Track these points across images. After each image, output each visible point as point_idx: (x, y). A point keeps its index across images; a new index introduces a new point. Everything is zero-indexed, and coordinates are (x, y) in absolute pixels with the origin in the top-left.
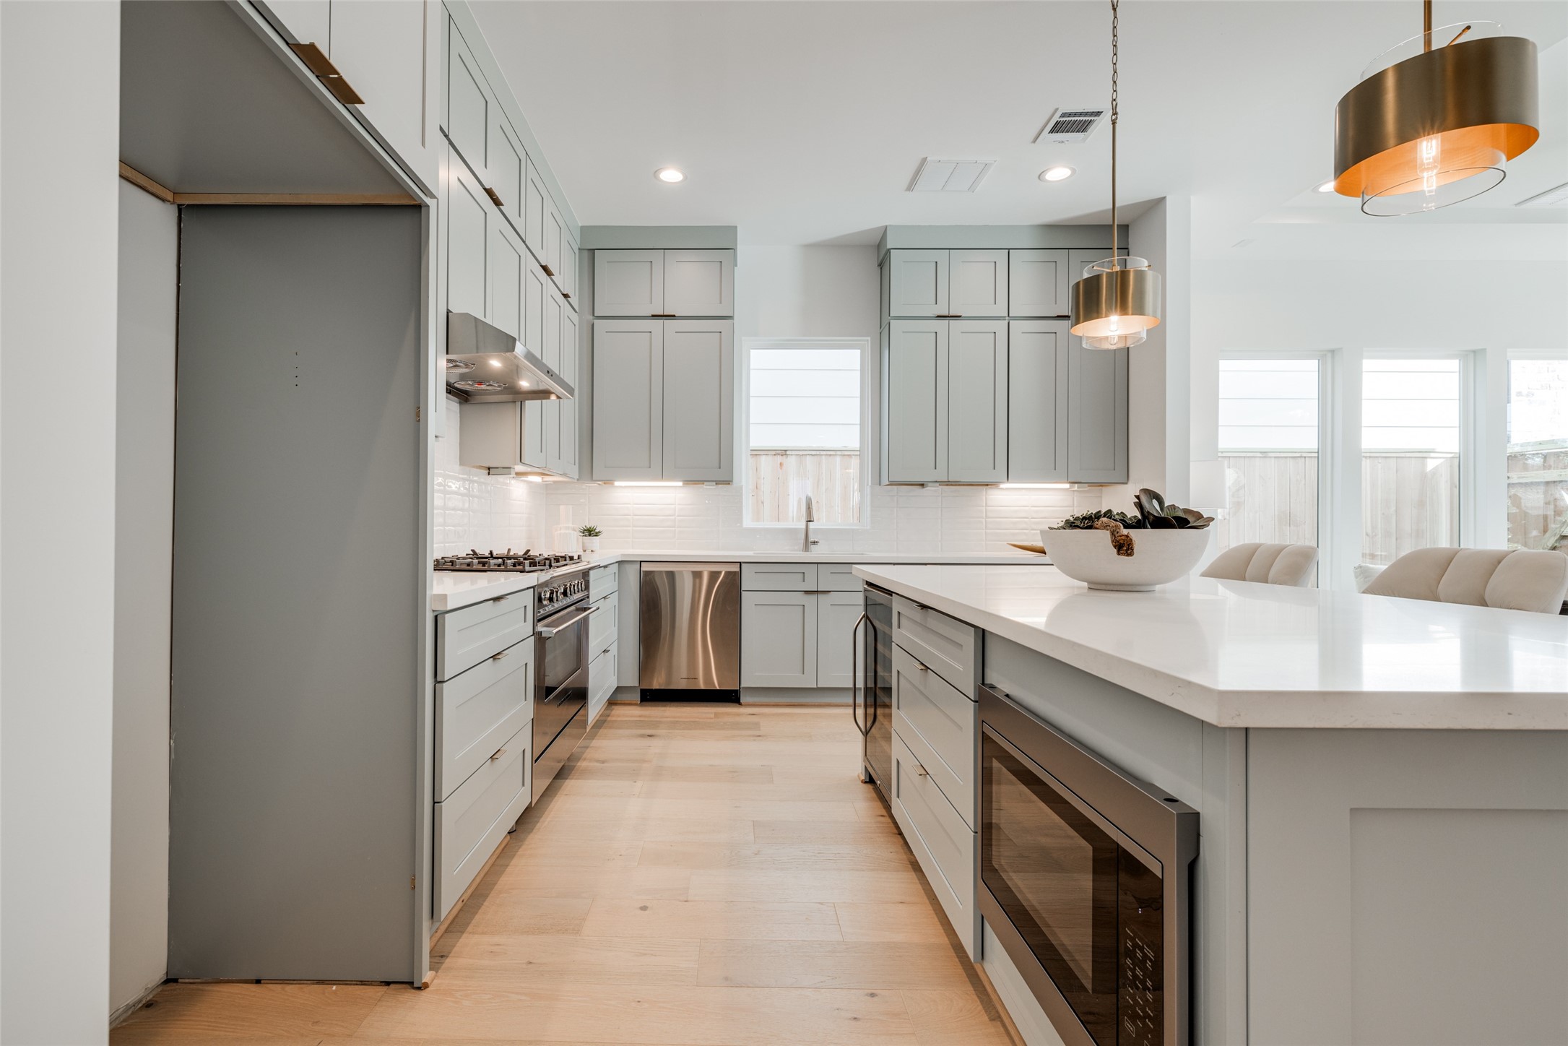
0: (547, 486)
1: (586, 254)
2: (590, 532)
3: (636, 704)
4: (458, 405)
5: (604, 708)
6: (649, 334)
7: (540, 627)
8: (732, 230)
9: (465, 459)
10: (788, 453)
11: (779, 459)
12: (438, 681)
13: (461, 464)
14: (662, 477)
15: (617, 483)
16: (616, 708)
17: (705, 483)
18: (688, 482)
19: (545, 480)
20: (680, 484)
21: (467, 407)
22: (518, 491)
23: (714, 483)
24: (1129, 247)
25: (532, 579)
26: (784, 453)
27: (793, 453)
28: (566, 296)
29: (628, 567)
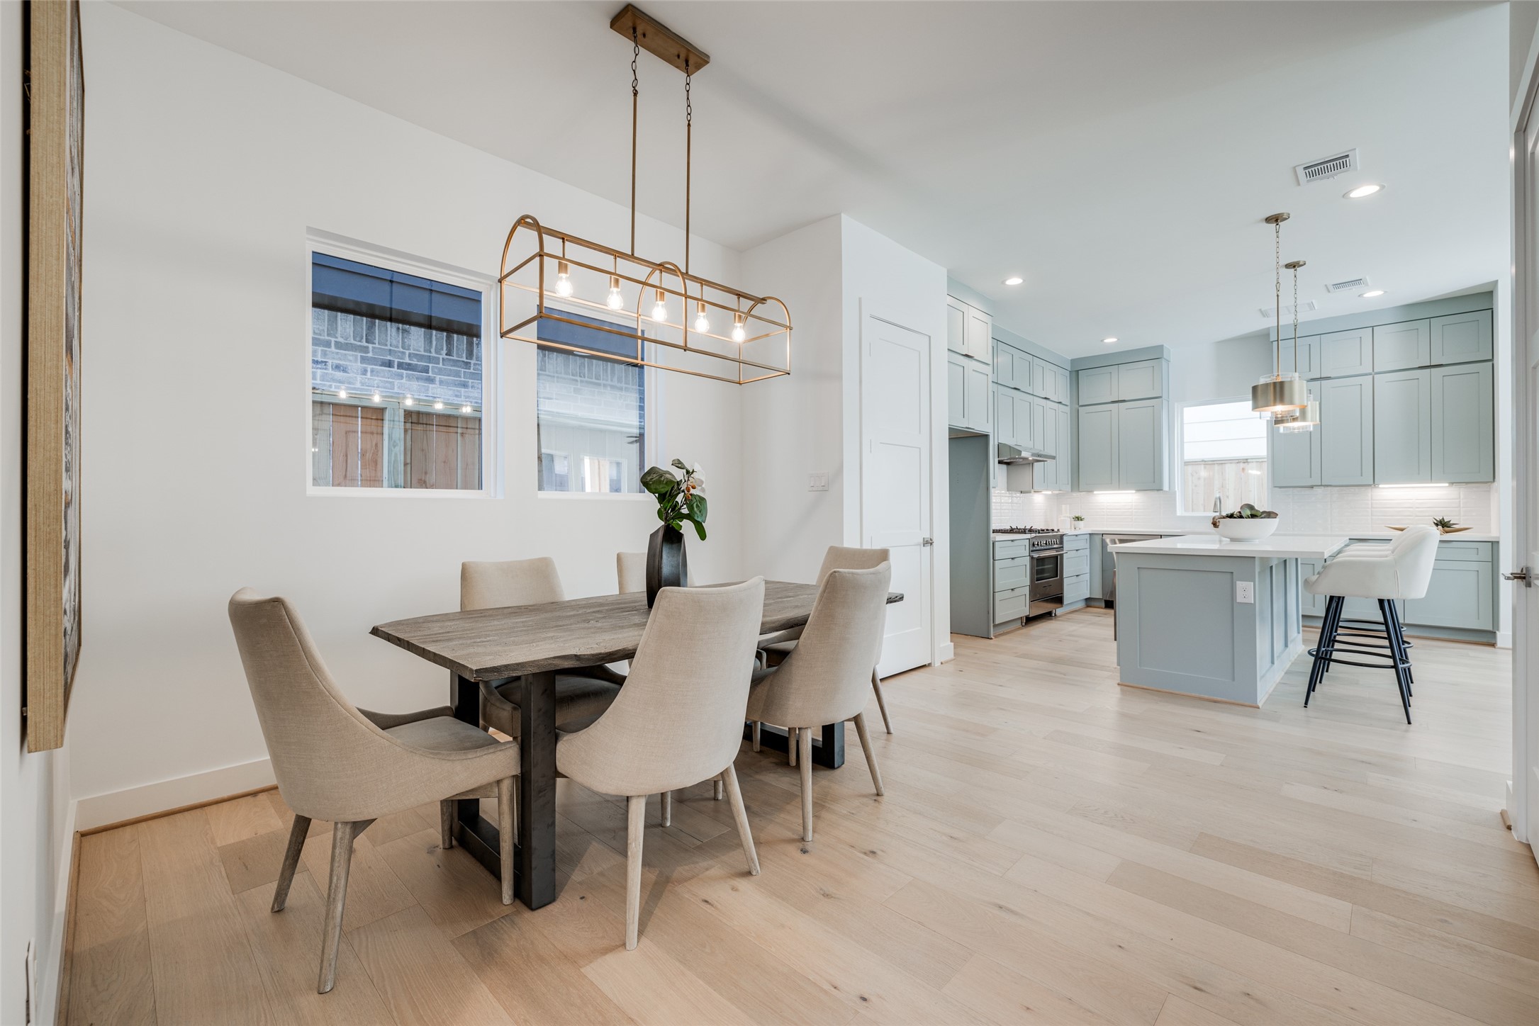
0: (1057, 494)
1: (1074, 374)
2: (1078, 519)
3: (1101, 608)
4: (1006, 468)
6: (1109, 412)
7: (1033, 554)
8: (1161, 347)
9: (1010, 488)
10: (1249, 461)
11: (1242, 465)
12: (994, 560)
13: (1009, 490)
14: (1119, 488)
15: (1095, 492)
18: (1138, 490)
20: (1133, 491)
21: (1009, 466)
22: (1039, 499)
23: (1154, 490)
24: (1494, 307)
25: (1028, 536)
26: (1246, 461)
27: (1253, 460)
28: (1060, 403)
29: (1095, 536)
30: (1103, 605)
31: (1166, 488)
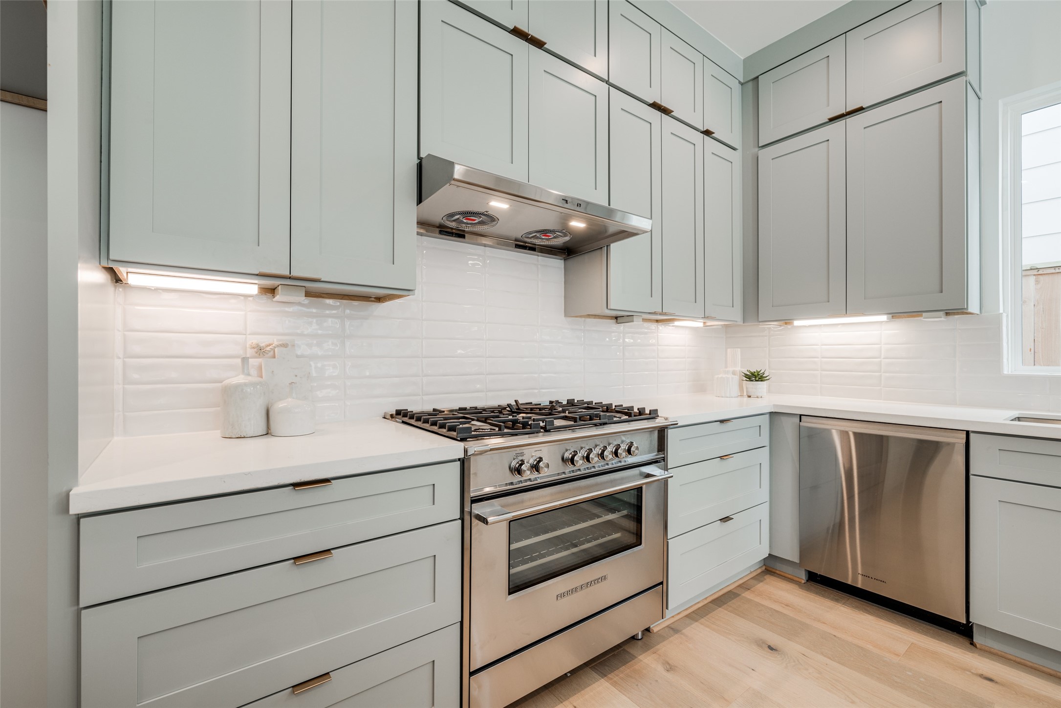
1: (750, 86)
2: (755, 377)
3: (797, 583)
4: (563, 261)
5: (755, 574)
6: (826, 143)
9: (571, 310)
13: (566, 315)
14: (846, 311)
15: (797, 323)
16: (769, 579)
17: (924, 314)
18: (895, 315)
19: (708, 324)
20: (884, 318)
21: (575, 261)
23: (941, 313)
28: (707, 133)
29: (784, 419)
30: (803, 577)
31: (973, 306)
